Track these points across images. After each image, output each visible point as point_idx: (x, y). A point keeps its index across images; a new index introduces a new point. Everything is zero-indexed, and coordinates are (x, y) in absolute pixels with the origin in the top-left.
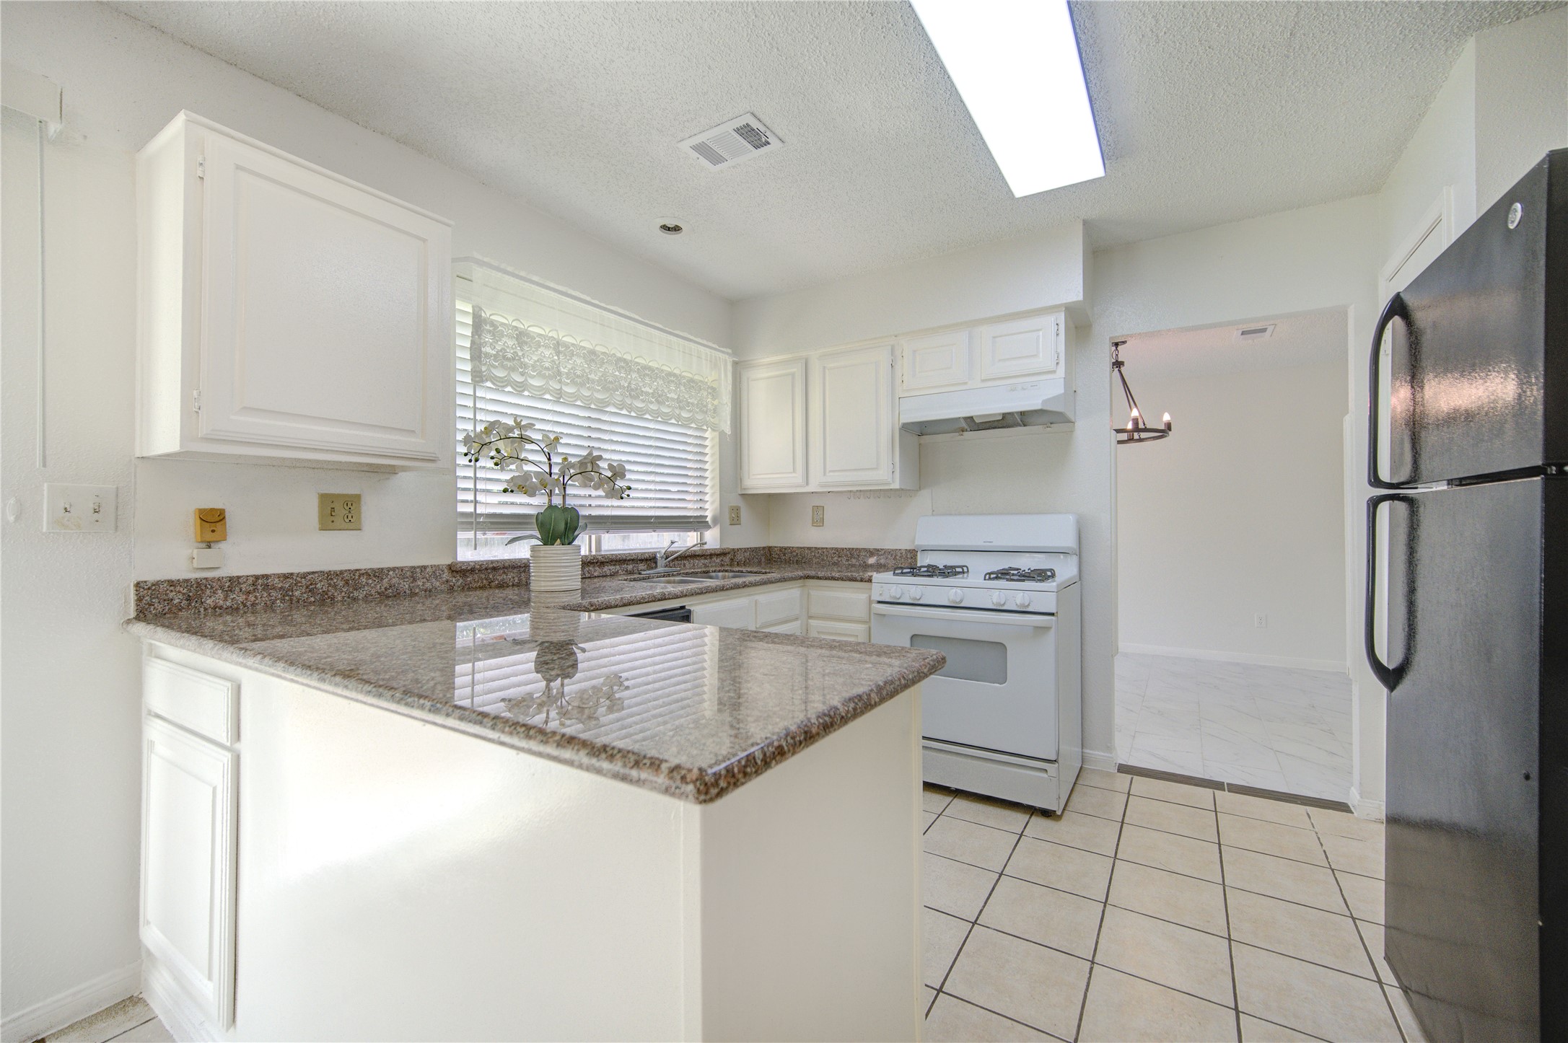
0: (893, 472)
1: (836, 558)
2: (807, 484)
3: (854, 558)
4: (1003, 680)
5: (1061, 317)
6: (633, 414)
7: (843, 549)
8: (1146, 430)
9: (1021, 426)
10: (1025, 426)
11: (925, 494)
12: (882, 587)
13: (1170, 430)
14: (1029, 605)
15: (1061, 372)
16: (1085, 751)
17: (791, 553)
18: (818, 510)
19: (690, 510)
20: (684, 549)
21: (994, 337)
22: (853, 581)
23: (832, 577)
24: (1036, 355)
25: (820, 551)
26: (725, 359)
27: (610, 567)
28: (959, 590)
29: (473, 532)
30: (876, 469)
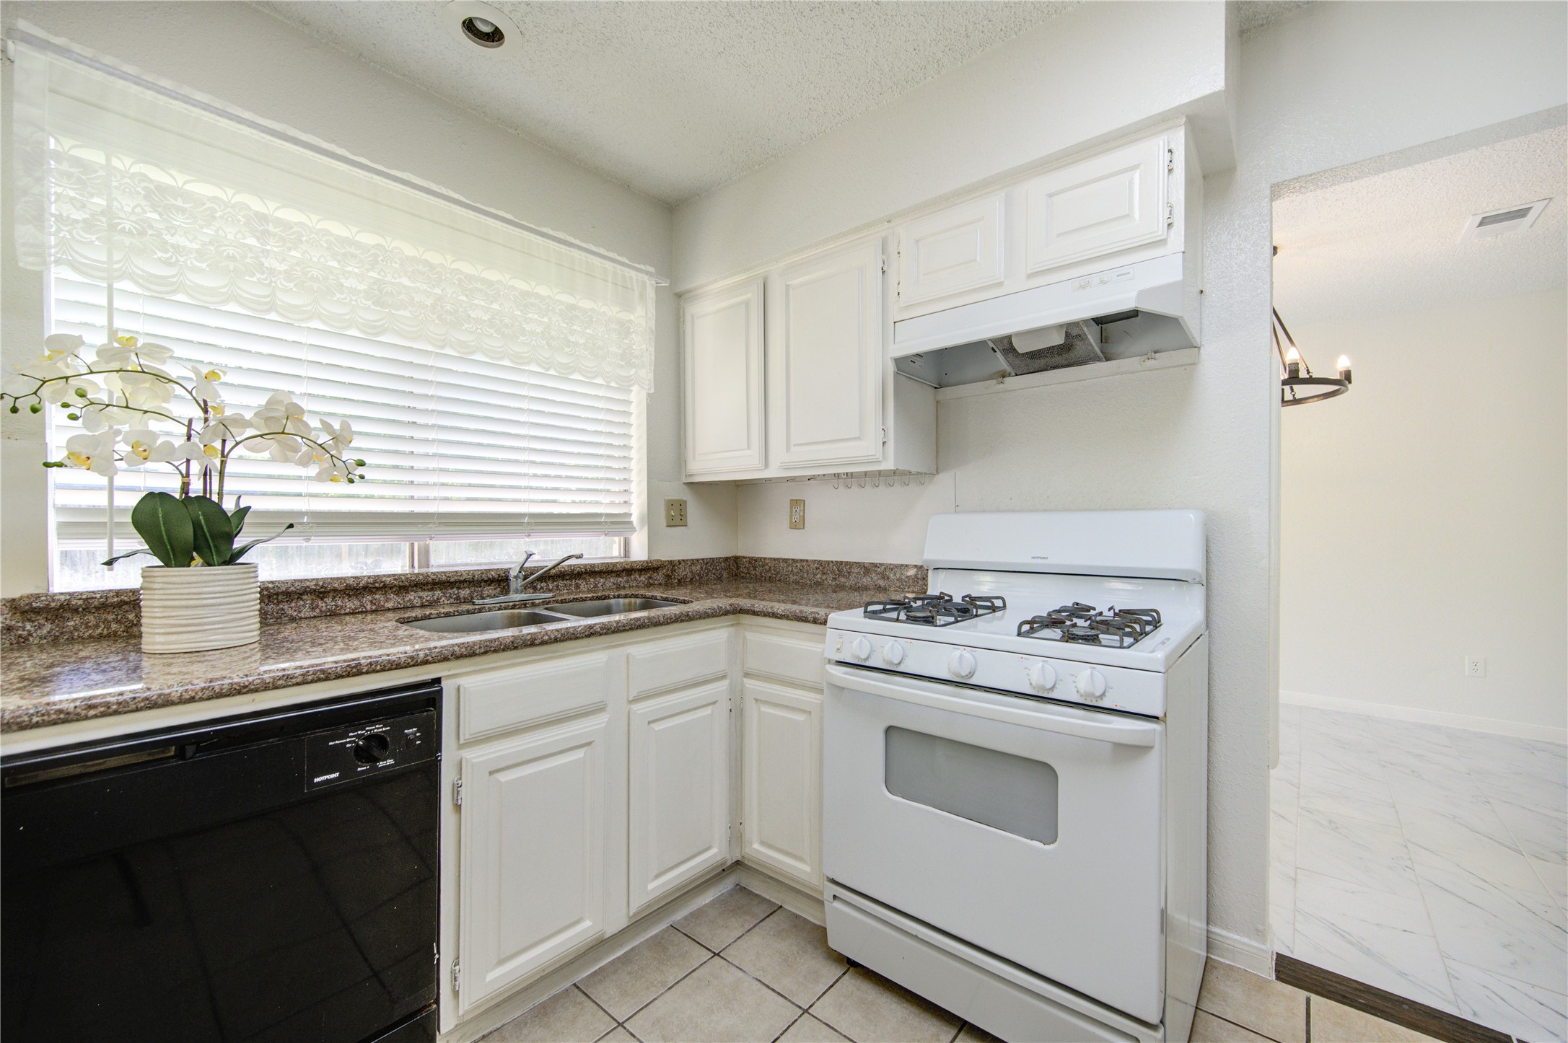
0: (884, 443)
1: (819, 576)
2: (767, 465)
3: (844, 576)
4: (1050, 836)
5: (1178, 138)
6: (552, 372)
7: (828, 563)
8: (1311, 381)
9: (1099, 360)
10: (1107, 359)
11: (945, 479)
12: (841, 637)
13: (1350, 382)
14: (1103, 694)
15: (1177, 239)
16: (1214, 929)
17: (763, 566)
18: (797, 504)
19: (603, 505)
20: (551, 565)
21: (1050, 196)
22: (803, 621)
23: (773, 614)
24: (1128, 215)
25: (798, 564)
26: (644, 281)
27: (421, 594)
28: (967, 653)
29: (106, 541)
30: (859, 438)
